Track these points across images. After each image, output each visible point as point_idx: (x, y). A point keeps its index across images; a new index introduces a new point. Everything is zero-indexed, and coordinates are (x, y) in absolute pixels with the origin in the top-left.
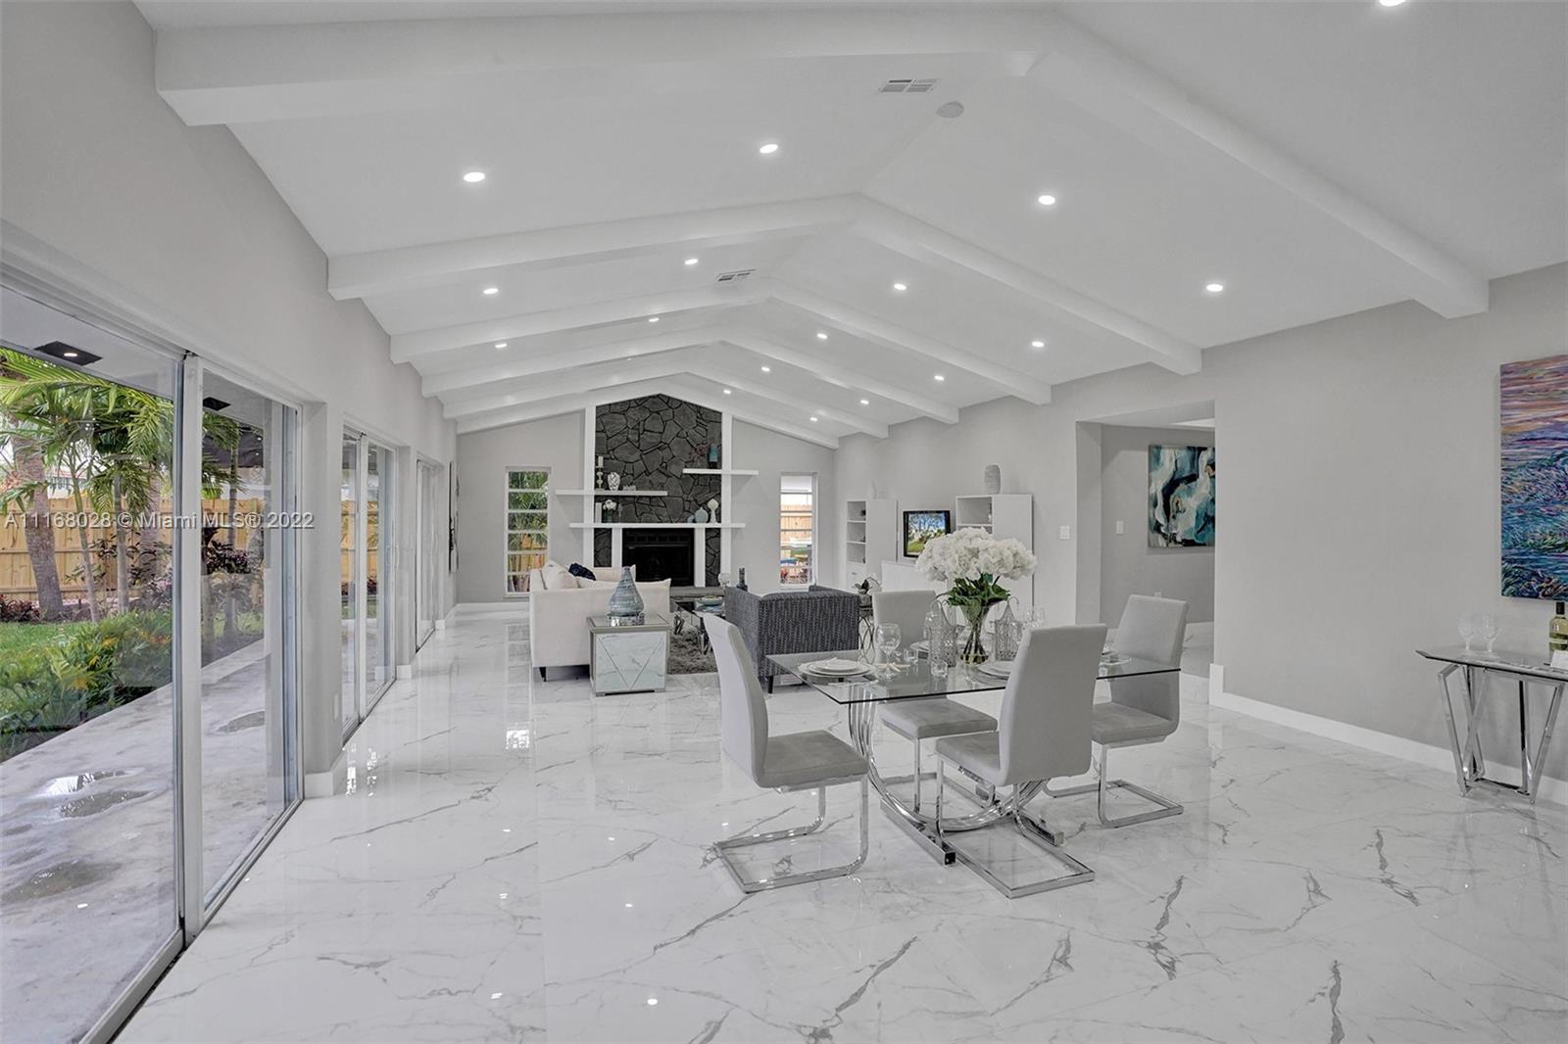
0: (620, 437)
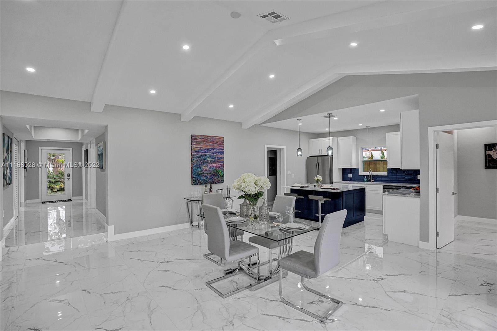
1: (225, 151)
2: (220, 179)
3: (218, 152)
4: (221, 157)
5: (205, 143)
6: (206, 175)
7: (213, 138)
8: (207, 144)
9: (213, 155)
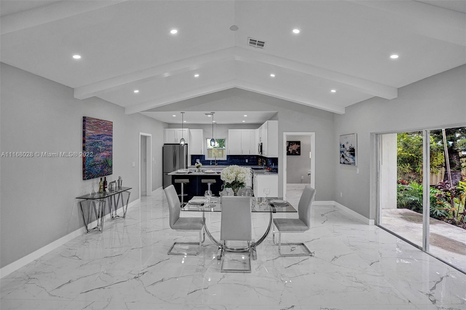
1: (114, 138)
2: (109, 170)
3: (108, 139)
4: (110, 145)
5: (98, 128)
6: (98, 166)
7: (104, 123)
8: (99, 129)
9: (104, 142)
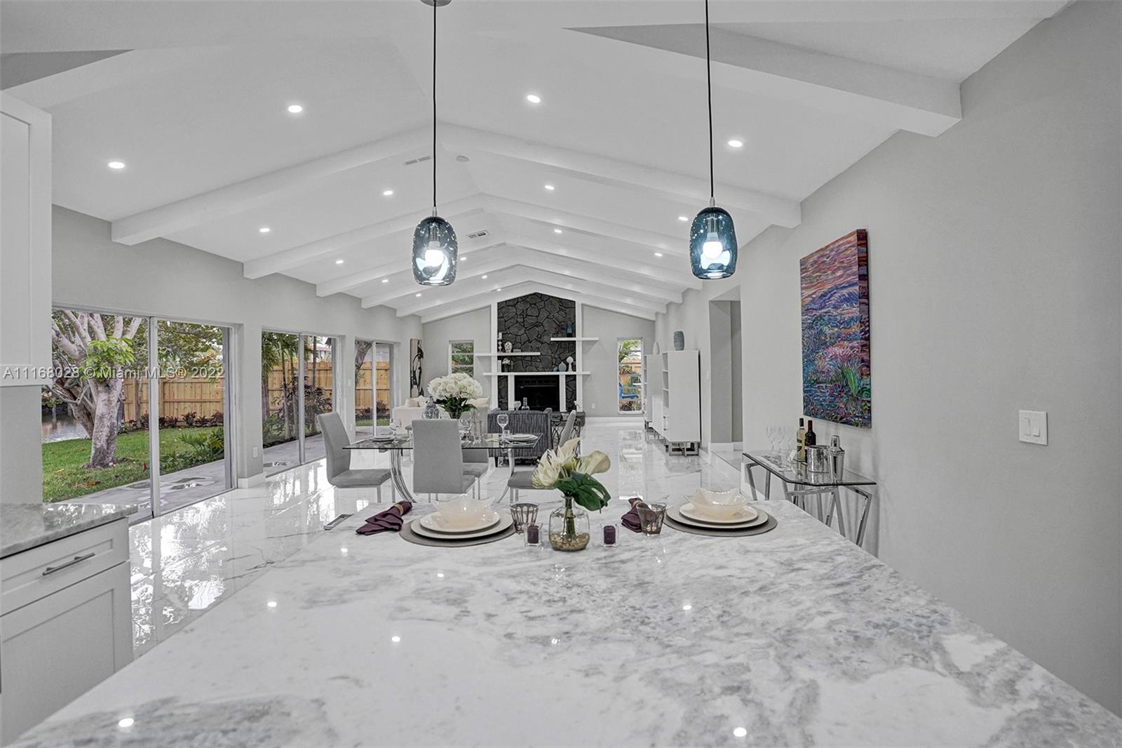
0: (512, 320)
3: (846, 299)
9: (835, 313)
